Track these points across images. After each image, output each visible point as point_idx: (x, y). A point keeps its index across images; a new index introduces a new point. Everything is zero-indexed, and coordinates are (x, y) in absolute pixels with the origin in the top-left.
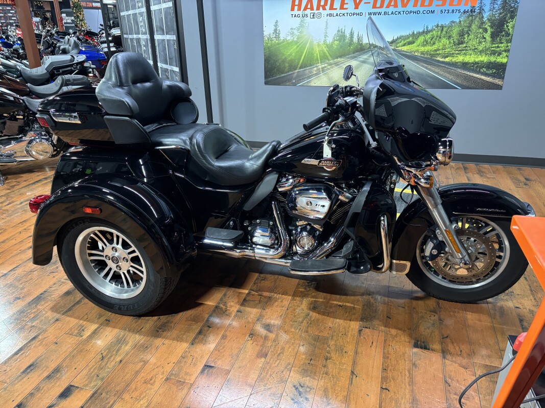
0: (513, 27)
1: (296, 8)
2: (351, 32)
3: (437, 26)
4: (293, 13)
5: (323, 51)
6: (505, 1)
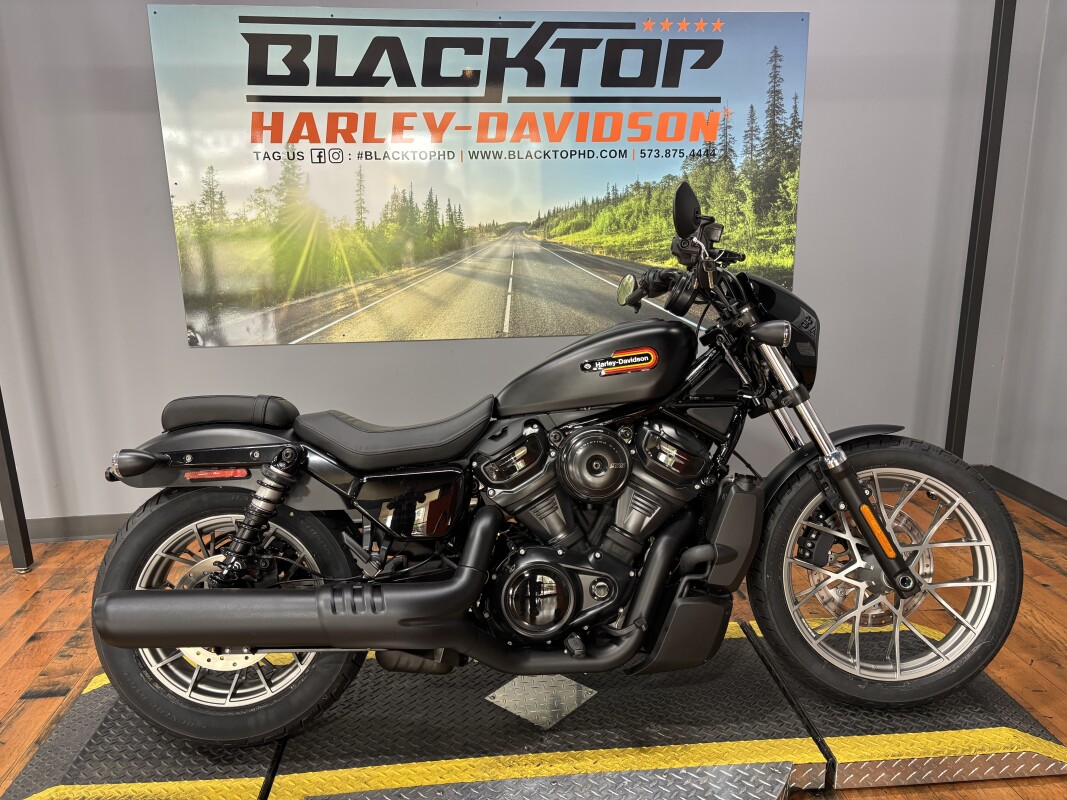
2: (430, 200)
3: (637, 187)
5: (356, 248)
6: (774, 132)
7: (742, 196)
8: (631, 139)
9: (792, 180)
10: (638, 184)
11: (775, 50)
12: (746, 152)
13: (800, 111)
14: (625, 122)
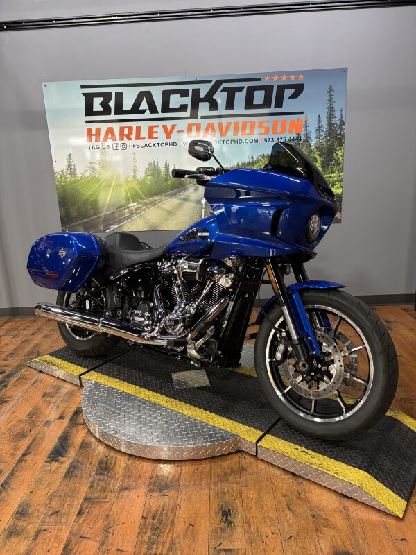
0: (342, 156)
1: (93, 138)
2: (166, 165)
3: (263, 156)
4: (89, 144)
5: (133, 188)
6: (331, 128)
7: (315, 159)
8: (259, 134)
9: (340, 151)
10: (263, 155)
11: (330, 88)
12: (317, 138)
13: (344, 116)
14: (257, 125)
